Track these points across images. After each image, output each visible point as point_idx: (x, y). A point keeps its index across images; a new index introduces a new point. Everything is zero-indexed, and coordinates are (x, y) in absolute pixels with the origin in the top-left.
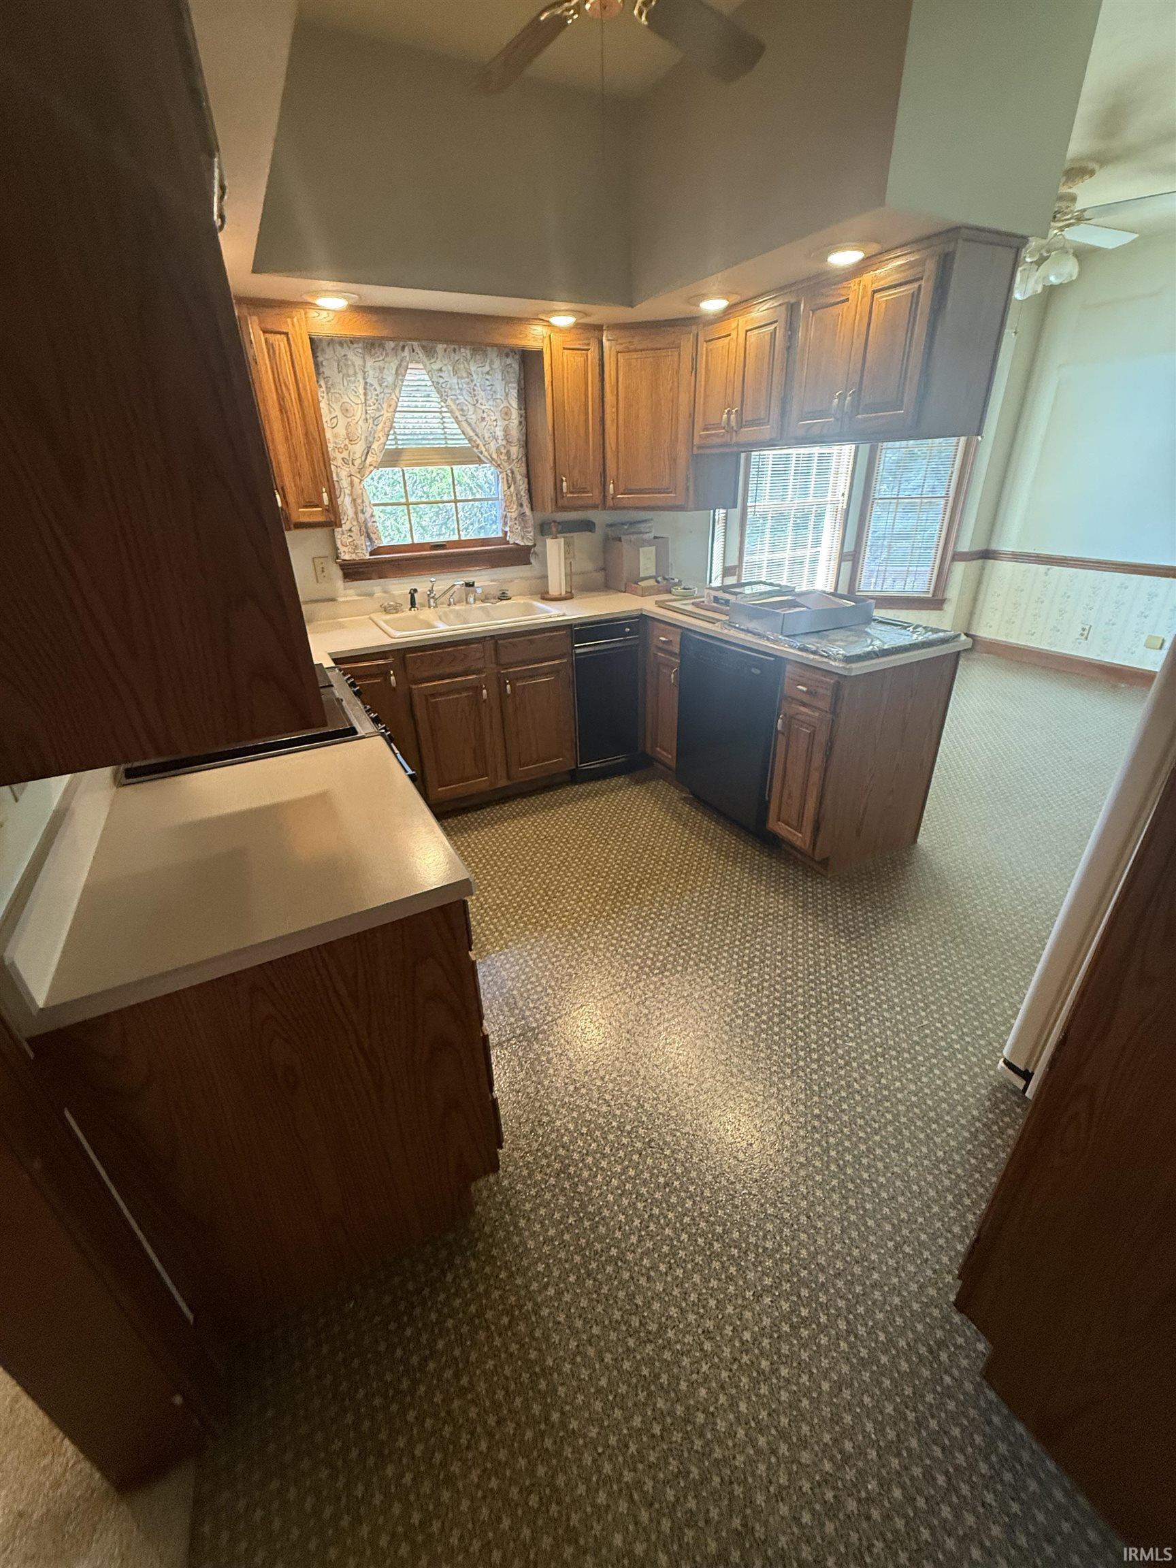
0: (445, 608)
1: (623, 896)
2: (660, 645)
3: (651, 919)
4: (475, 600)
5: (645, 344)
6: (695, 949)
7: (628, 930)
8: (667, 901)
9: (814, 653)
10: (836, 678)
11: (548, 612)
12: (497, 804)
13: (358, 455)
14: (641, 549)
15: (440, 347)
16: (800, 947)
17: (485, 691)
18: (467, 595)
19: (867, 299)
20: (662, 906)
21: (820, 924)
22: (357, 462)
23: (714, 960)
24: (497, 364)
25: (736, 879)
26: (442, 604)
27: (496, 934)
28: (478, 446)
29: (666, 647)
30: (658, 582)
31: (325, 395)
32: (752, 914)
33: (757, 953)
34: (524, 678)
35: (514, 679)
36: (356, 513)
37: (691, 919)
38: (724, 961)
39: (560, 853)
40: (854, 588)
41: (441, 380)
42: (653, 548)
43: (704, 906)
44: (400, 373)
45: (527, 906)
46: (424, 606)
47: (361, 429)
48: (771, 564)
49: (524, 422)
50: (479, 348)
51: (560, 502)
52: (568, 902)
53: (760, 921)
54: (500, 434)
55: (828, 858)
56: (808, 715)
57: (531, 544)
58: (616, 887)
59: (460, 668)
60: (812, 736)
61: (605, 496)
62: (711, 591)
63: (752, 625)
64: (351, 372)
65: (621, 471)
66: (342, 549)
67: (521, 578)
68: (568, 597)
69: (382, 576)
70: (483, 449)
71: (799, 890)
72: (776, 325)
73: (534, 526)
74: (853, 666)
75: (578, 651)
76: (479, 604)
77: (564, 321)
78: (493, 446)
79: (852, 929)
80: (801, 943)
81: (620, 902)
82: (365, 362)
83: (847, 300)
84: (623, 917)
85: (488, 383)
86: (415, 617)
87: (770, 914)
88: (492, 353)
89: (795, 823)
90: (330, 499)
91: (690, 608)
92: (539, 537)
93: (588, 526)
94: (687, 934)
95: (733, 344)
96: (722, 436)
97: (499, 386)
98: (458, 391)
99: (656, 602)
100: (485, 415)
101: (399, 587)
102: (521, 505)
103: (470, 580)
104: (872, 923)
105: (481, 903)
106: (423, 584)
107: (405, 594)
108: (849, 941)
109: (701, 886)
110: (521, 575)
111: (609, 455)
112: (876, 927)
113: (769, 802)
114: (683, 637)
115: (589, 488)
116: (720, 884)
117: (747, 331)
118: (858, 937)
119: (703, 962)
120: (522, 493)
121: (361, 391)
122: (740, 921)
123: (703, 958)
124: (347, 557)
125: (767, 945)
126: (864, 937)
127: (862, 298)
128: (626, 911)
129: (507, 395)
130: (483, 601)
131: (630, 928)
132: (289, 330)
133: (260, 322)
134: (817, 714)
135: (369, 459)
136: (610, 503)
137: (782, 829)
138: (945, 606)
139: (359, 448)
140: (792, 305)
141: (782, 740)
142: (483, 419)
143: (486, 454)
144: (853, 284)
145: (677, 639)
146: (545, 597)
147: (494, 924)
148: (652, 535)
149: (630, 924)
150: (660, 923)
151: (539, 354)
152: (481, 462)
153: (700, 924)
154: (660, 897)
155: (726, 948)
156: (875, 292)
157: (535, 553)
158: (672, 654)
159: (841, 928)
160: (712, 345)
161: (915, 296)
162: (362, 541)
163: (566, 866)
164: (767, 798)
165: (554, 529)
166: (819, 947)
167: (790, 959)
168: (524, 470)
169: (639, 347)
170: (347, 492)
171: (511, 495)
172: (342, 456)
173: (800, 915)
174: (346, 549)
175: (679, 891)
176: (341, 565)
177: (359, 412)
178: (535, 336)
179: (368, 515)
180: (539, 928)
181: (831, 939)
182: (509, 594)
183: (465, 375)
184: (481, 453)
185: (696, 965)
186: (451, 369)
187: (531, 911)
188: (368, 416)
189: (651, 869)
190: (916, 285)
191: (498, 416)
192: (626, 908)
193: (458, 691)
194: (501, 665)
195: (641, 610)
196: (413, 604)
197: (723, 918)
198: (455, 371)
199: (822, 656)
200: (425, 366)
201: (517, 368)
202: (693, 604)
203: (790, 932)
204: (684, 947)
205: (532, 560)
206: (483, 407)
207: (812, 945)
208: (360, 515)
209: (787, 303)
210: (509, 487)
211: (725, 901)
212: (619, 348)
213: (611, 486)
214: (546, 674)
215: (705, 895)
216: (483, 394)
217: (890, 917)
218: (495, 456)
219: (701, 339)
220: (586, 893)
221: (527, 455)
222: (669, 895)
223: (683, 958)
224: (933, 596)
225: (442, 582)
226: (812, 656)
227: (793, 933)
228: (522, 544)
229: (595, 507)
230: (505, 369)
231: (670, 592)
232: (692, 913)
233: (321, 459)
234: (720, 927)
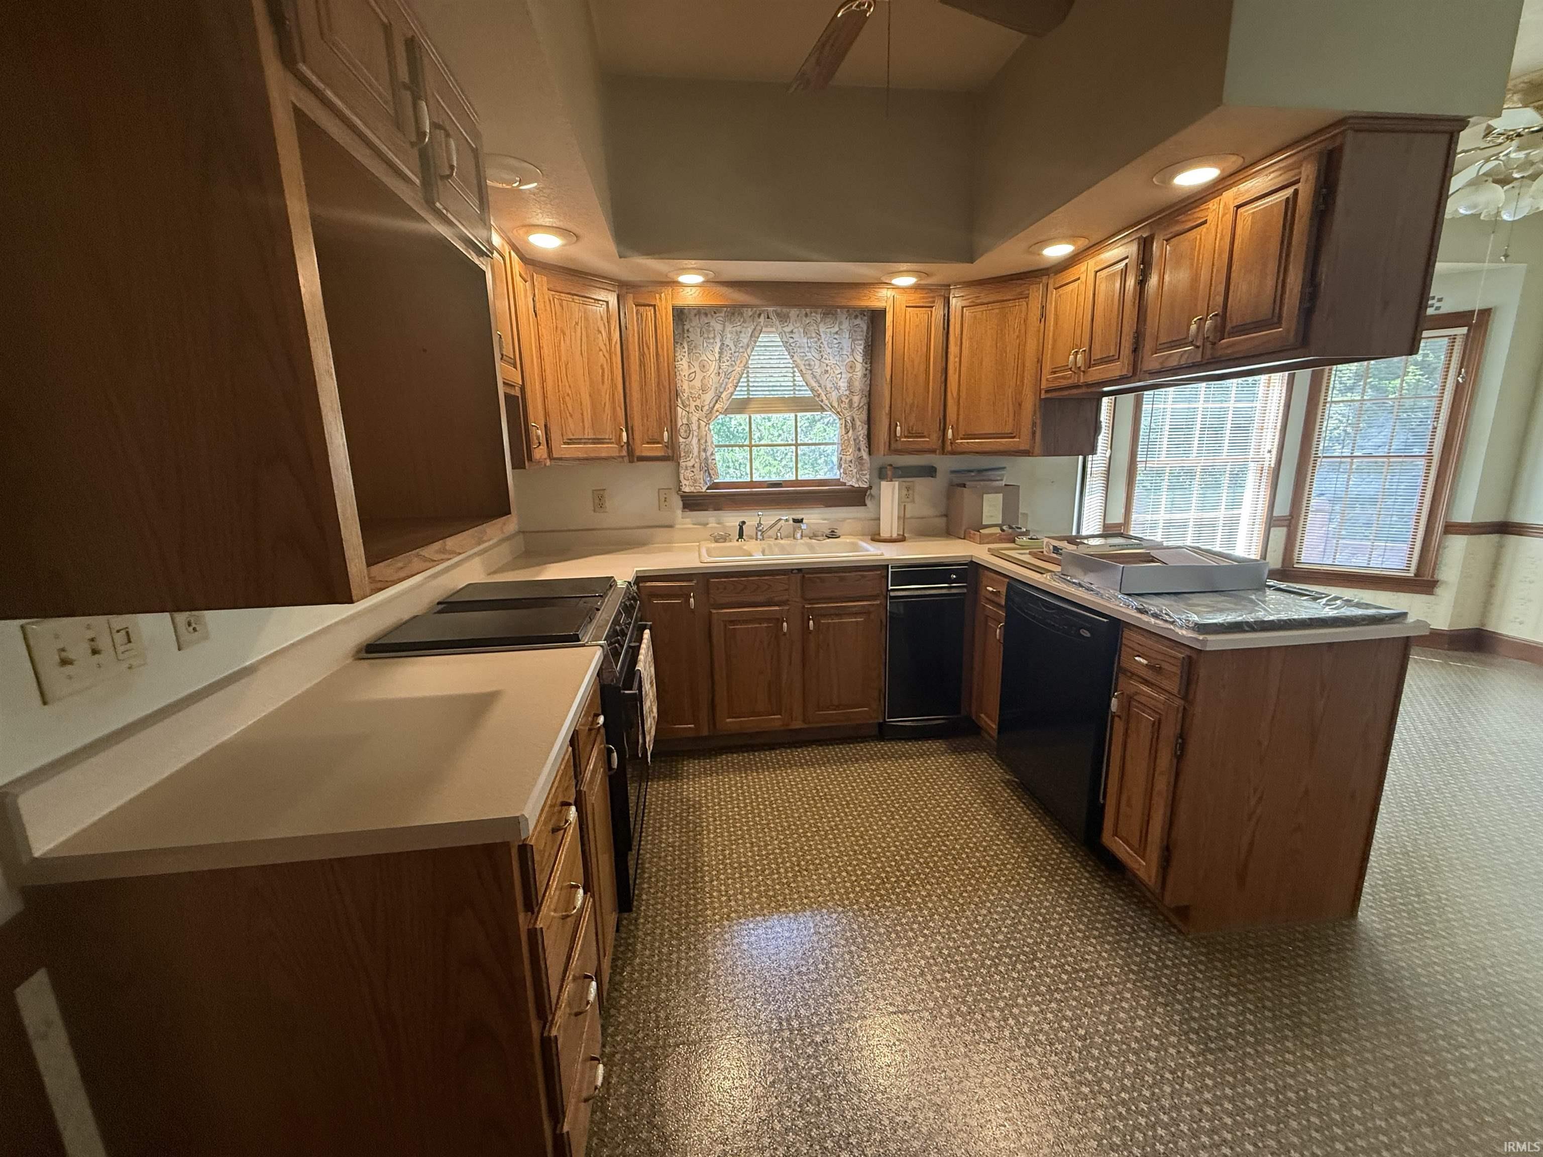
0: (772, 542)
1: (886, 890)
2: (989, 596)
3: (912, 930)
4: (802, 536)
5: (992, 298)
6: (956, 991)
7: (876, 938)
8: (941, 910)
9: (1155, 616)
10: (1188, 652)
11: (867, 551)
12: (789, 748)
13: (707, 403)
14: (985, 496)
15: (793, 312)
16: (1117, 1037)
17: (785, 624)
18: (794, 531)
19: (1230, 217)
20: (932, 915)
21: (1160, 1010)
22: (706, 408)
23: (978, 1016)
24: (846, 325)
25: (1046, 904)
26: (770, 537)
27: (724, 899)
28: (819, 395)
29: (993, 598)
30: (1003, 530)
31: (686, 354)
32: (1054, 962)
33: (1046, 1027)
34: (830, 616)
35: (819, 615)
36: (699, 452)
37: (966, 946)
38: (992, 1024)
39: (834, 817)
40: (1291, 559)
41: (791, 340)
42: (1001, 495)
43: (988, 931)
44: (754, 336)
45: (772, 873)
46: (752, 538)
47: (713, 380)
48: (1169, 524)
49: (868, 375)
50: (830, 312)
51: (893, 446)
52: (819, 879)
53: (1065, 977)
54: (843, 384)
55: (1187, 907)
56: (1150, 697)
57: (865, 486)
58: (883, 875)
59: (761, 598)
60: (1157, 726)
61: (944, 442)
62: (1051, 541)
63: (1086, 579)
64: (712, 335)
65: (961, 417)
66: (684, 482)
67: (854, 518)
68: (901, 539)
69: (717, 508)
70: (824, 398)
71: (1137, 945)
72: (1127, 261)
73: (871, 469)
74: (1210, 637)
75: (892, 594)
76: (806, 540)
77: (907, 281)
78: (834, 395)
79: (1212, 1034)
80: (1120, 1032)
81: (881, 896)
82: (724, 326)
83: (1205, 222)
84: (877, 917)
85: (835, 341)
86: (740, 548)
87: (1082, 970)
88: (842, 316)
89: (1135, 842)
90: (671, 437)
91: (1027, 558)
92: (877, 480)
93: (930, 471)
94: (953, 966)
95: (1083, 287)
96: (1070, 378)
97: (846, 343)
98: (807, 349)
99: (989, 550)
100: (829, 368)
101: (731, 519)
102: (859, 450)
103: (799, 517)
104: (1252, 1034)
105: (725, 856)
106: (752, 518)
107: (735, 526)
108: (1202, 1053)
109: (992, 903)
110: (851, 515)
111: (951, 402)
112: (1257, 1042)
113: (1104, 805)
114: (1010, 587)
115: (926, 434)
116: (1020, 905)
117: (1097, 272)
118: (1220, 1050)
119: (962, 1015)
120: (861, 438)
121: (717, 350)
122: (1034, 968)
123: (964, 1009)
124: (687, 490)
125: (1065, 1018)
126: (1231, 1054)
127: (1223, 216)
128: (883, 910)
129: (853, 351)
130: (810, 538)
131: (880, 935)
132: (658, 303)
133: (634, 298)
134: (1162, 698)
135: (717, 406)
136: (949, 448)
137: (1121, 849)
138: (1438, 590)
139: (708, 397)
140: (1145, 239)
141: (1119, 726)
142: (827, 372)
143: (827, 402)
144: (1213, 205)
145: (1003, 590)
146: (876, 538)
147: (727, 885)
148: (1003, 483)
149: (882, 930)
150: (921, 939)
151: (882, 313)
152: (823, 410)
153: (975, 956)
154: (934, 903)
155: (1001, 1004)
156: (1238, 207)
157: (872, 496)
158: (998, 605)
159: (1195, 1025)
160: (1061, 291)
161: (1291, 204)
162: (700, 476)
163: (834, 835)
164: (1102, 801)
165: (889, 473)
166: (1150, 1047)
167: (1096, 1053)
168: (864, 416)
169: (985, 301)
170: (695, 433)
171: (848, 440)
172: (695, 404)
173: (1129, 985)
174: (687, 483)
175: (961, 901)
176: (682, 496)
177: (713, 367)
178: (882, 298)
179: (709, 453)
180: (773, 905)
181: (1173, 1039)
182: (838, 532)
183: (814, 335)
184: (822, 401)
185: (951, 1017)
186: (802, 331)
187: (773, 880)
188: (721, 371)
189: (935, 863)
190: (1290, 191)
191: (843, 370)
192: (884, 906)
193: (760, 621)
194: (805, 600)
195: (972, 556)
196: (741, 535)
197: (1010, 957)
198: (805, 333)
199: (1166, 621)
200: (777, 329)
201: (865, 328)
202: (1030, 553)
203: (1107, 1008)
204: (942, 984)
205: (868, 502)
206: (827, 362)
207: (1137, 1040)
208: (703, 454)
209: (1139, 238)
210: (847, 432)
211: (1020, 932)
212: (965, 303)
213: (950, 431)
214: (856, 614)
215: (995, 916)
216: (829, 351)
217: (1287, 1032)
218: (835, 404)
219: (1051, 287)
220: (844, 874)
221: (869, 404)
222: (946, 903)
223: (936, 1001)
224: (1416, 575)
225: (769, 517)
226: (1153, 620)
227: (1112, 1010)
228: (857, 486)
229: (933, 451)
230: (853, 331)
231: (1014, 541)
232: (969, 937)
233: (668, 404)
234: (1002, 969)
